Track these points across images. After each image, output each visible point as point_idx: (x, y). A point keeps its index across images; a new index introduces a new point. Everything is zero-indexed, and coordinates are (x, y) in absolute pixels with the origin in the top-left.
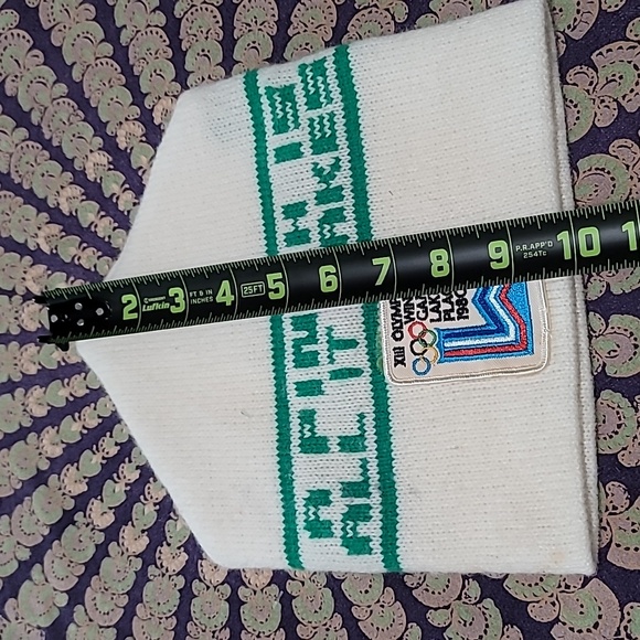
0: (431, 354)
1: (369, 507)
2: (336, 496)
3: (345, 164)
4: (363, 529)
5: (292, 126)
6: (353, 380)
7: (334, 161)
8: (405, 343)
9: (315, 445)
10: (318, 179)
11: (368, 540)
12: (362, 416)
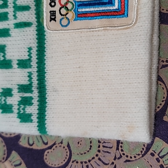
0: (70, 15)
1: (31, 98)
2: (15, 92)
4: (29, 110)
8: (57, 8)
9: (5, 64)
11: (30, 115)
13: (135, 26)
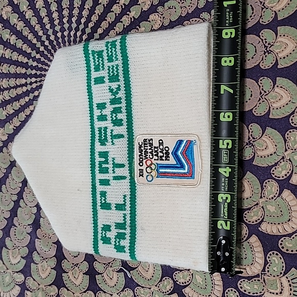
0: (154, 173)
1: (125, 234)
2: (113, 228)
3: (122, 88)
4: (123, 243)
5: (101, 69)
6: (122, 181)
7: (117, 86)
8: (144, 167)
9: (106, 206)
10: (111, 94)
11: (124, 247)
12: (125, 196)
13: (199, 187)
